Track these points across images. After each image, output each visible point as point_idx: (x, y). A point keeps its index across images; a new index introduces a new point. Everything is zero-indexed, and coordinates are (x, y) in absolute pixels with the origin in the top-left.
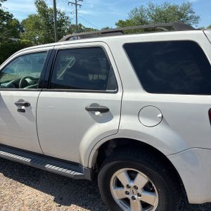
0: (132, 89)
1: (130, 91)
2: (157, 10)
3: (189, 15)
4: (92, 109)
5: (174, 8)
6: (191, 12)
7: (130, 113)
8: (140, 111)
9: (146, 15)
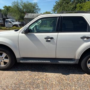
2: (24, 4)
3: (37, 8)
5: (31, 4)
9: (19, 5)
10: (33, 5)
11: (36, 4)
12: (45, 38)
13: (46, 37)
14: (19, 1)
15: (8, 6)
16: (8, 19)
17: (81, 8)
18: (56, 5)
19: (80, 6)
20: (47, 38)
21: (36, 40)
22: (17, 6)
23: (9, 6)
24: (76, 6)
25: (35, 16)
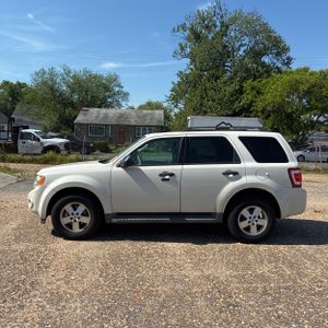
0: (249, 160)
1: (248, 162)
4: (227, 173)
5: (96, 77)
6: (119, 86)
7: (250, 174)
8: (256, 172)
9: (58, 81)
10: (104, 81)
11: (113, 79)
12: (161, 175)
13: (161, 172)
14: (59, 70)
15: (15, 83)
16: (27, 128)
17: (259, 93)
18: (179, 84)
19: (253, 88)
20: (163, 175)
21: (143, 178)
22: (50, 83)
23: (19, 84)
24: (242, 87)
25: (111, 115)
